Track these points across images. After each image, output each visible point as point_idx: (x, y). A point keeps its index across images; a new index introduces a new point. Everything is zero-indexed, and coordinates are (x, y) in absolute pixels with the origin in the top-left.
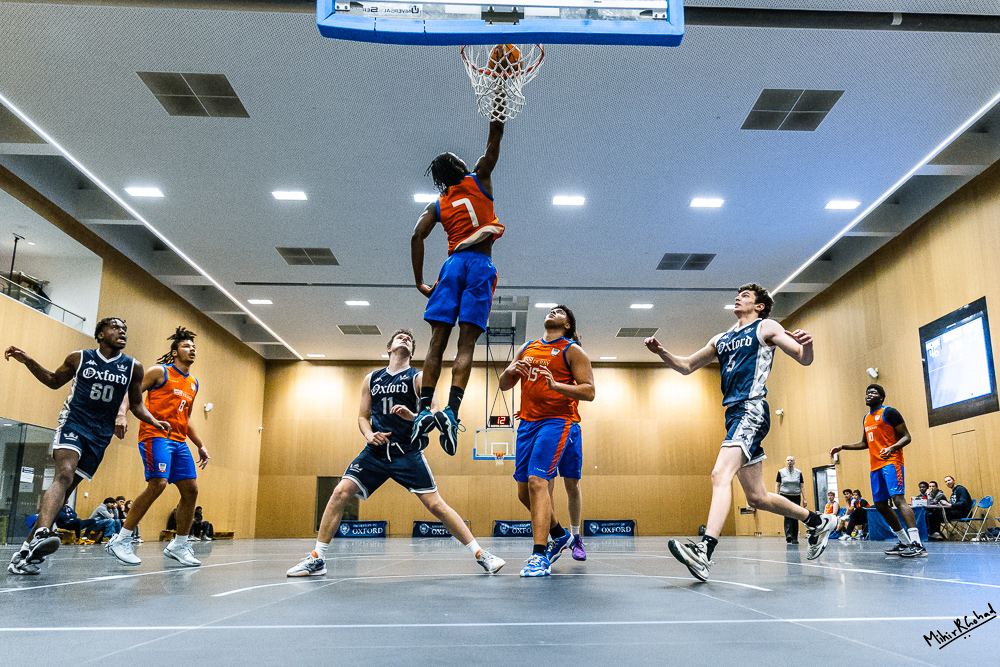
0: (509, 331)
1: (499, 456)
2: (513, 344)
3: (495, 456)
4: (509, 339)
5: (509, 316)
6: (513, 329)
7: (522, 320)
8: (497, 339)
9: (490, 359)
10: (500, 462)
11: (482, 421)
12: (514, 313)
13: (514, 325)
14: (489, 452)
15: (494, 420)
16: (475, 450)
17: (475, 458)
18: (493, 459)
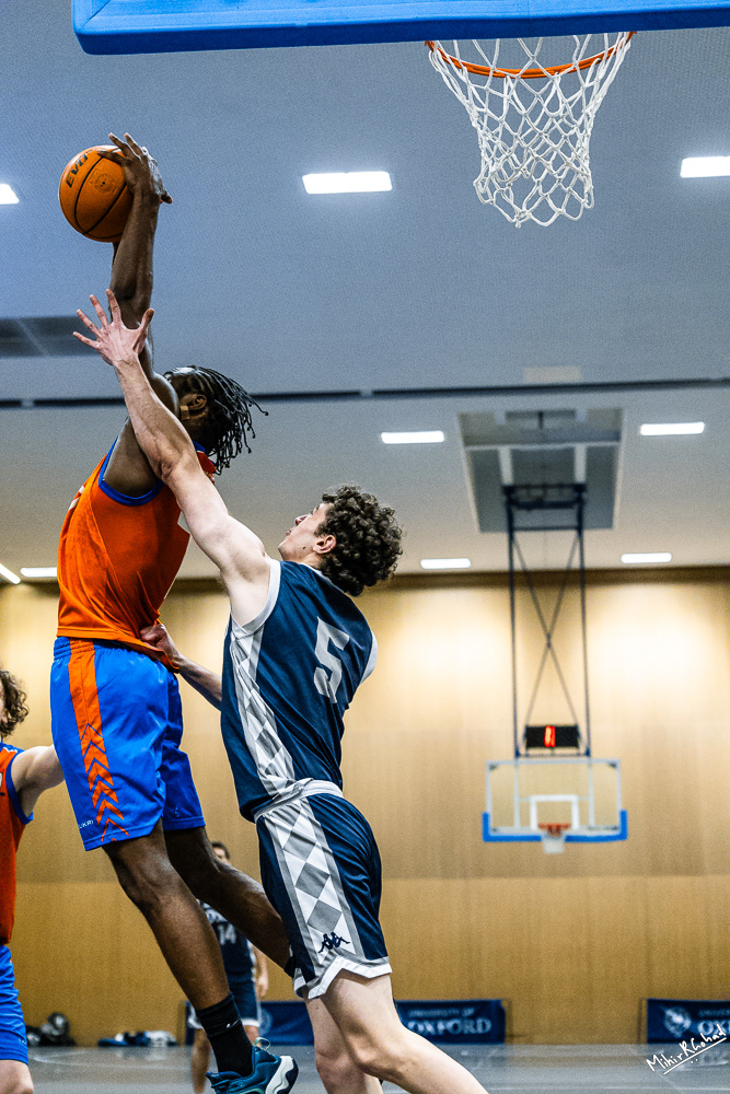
0: (568, 495)
1: (554, 830)
2: (580, 529)
3: (542, 833)
4: (568, 516)
5: (569, 455)
6: (580, 488)
7: (603, 465)
8: (536, 517)
9: (518, 566)
10: (553, 846)
11: (504, 739)
12: (580, 452)
13: (580, 475)
14: (526, 821)
15: (534, 737)
16: (486, 817)
17: (487, 838)
18: (537, 839)
